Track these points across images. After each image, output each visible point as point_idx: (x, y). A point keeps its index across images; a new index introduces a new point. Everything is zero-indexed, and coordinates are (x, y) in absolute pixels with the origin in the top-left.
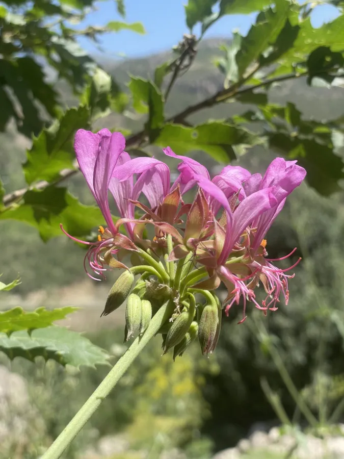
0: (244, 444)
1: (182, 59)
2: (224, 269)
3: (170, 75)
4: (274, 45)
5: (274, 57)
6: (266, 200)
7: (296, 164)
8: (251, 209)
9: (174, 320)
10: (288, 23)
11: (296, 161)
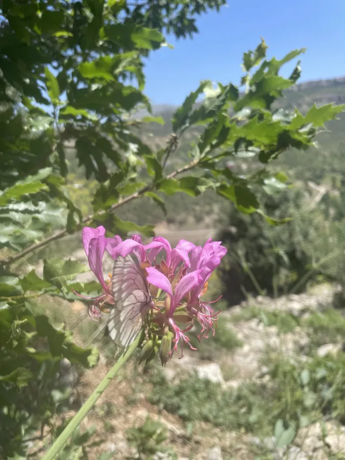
0: (244, 304)
1: (171, 146)
2: (171, 321)
3: (165, 155)
4: (217, 138)
5: (217, 145)
6: (196, 280)
7: (220, 245)
8: (187, 284)
9: (144, 345)
10: (224, 126)
11: (220, 242)
